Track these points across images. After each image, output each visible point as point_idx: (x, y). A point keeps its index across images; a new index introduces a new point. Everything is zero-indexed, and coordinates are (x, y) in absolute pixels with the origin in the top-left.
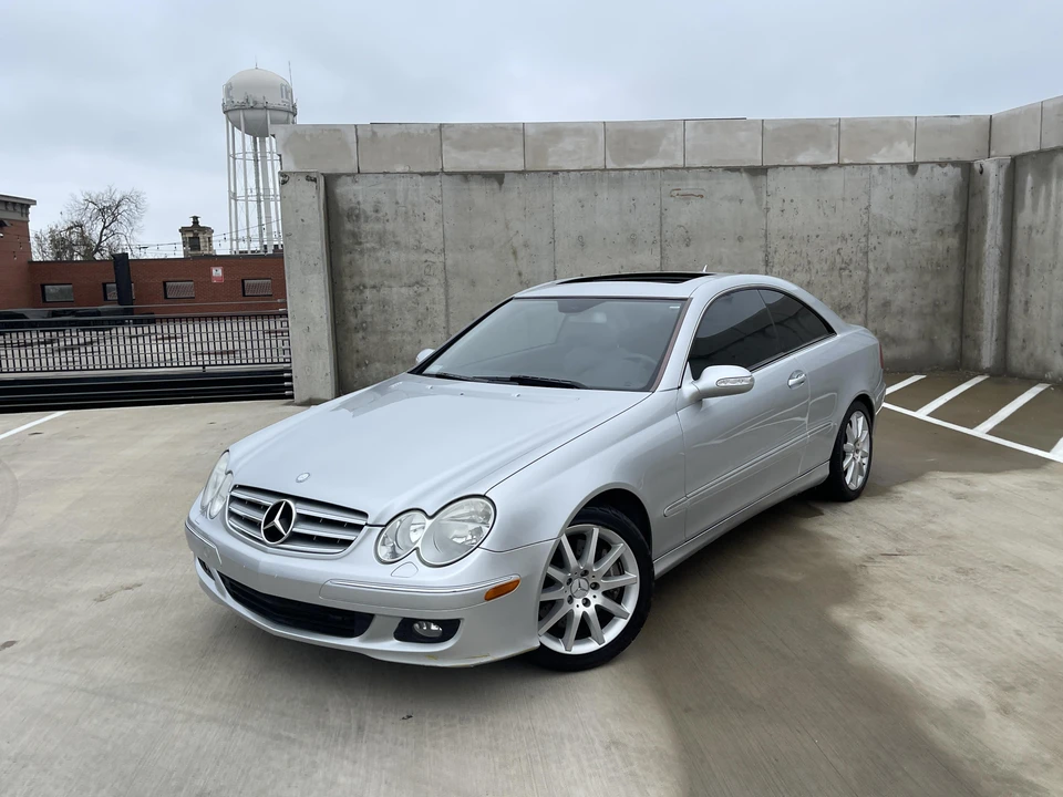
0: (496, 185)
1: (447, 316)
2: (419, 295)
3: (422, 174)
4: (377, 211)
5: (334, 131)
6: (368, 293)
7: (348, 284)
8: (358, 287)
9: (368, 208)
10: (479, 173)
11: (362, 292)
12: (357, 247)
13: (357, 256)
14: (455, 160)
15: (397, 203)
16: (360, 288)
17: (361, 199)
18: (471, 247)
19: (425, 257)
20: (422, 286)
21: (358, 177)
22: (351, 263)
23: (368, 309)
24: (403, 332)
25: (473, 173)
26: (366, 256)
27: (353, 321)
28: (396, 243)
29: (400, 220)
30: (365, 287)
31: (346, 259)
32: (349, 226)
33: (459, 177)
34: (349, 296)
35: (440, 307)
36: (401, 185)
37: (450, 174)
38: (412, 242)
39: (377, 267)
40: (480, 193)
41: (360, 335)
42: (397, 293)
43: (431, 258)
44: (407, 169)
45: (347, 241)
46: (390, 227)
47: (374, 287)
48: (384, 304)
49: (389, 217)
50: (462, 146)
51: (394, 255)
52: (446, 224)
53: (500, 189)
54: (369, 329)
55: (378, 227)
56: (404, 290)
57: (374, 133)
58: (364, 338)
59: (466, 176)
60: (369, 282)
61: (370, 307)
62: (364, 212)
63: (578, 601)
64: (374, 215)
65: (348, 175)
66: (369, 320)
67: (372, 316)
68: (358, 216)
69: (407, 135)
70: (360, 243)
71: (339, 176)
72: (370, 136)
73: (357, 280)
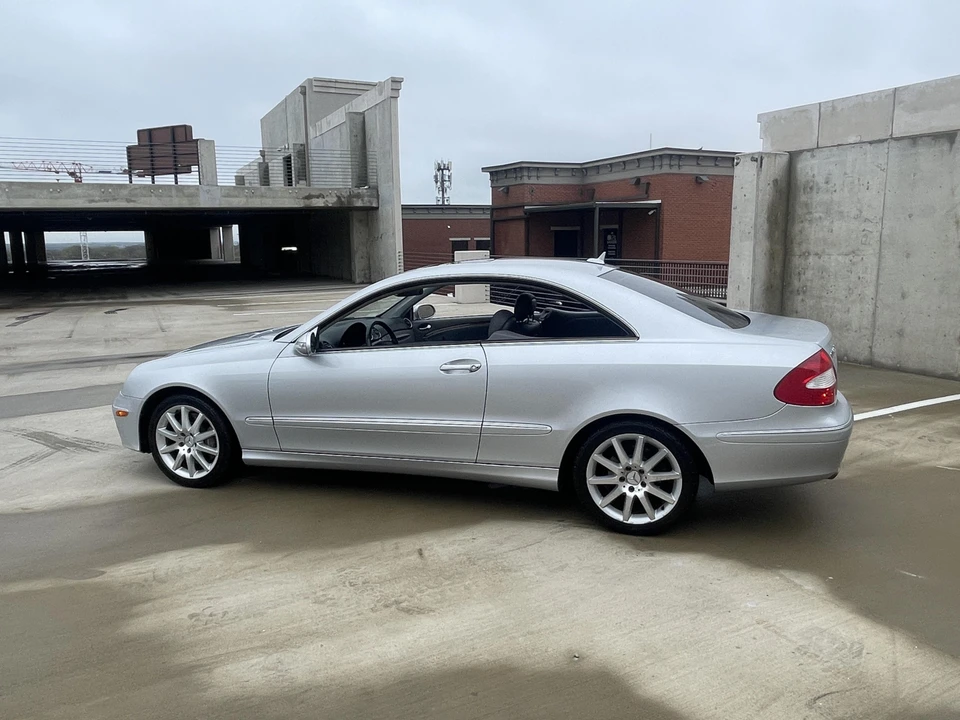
0: (946, 147)
1: (877, 285)
2: (854, 264)
3: (871, 143)
4: (827, 183)
5: (802, 111)
6: (811, 259)
7: (797, 250)
8: (804, 254)
9: (820, 180)
10: (928, 135)
11: (806, 258)
12: (807, 216)
13: (807, 225)
14: (906, 123)
15: (845, 174)
16: (806, 254)
17: (815, 172)
18: (910, 216)
19: (863, 226)
20: (858, 255)
21: (817, 152)
22: (801, 232)
23: (809, 274)
24: (835, 299)
25: (921, 136)
26: (814, 225)
27: (796, 284)
28: (841, 212)
29: (846, 189)
30: (809, 254)
31: (797, 227)
32: (803, 198)
33: (906, 142)
34: (796, 261)
35: (871, 277)
36: (851, 155)
37: (898, 139)
38: (854, 212)
39: (821, 235)
40: (926, 156)
41: (800, 297)
42: (835, 261)
43: (869, 227)
44: (858, 139)
45: (800, 211)
46: (836, 197)
47: (817, 254)
48: (823, 270)
49: (837, 188)
50: (914, 109)
51: (836, 225)
52: (887, 191)
53: (951, 150)
54: (808, 293)
55: (825, 197)
56: (840, 258)
57: (834, 108)
58: (803, 300)
59: (914, 139)
60: (813, 248)
61: (811, 272)
62: (817, 184)
63: (186, 447)
64: (824, 186)
65: (808, 151)
66: (809, 284)
67: (812, 281)
68: (811, 188)
69: (861, 105)
70: (811, 213)
71: (801, 152)
72: (828, 112)
73: (804, 247)
